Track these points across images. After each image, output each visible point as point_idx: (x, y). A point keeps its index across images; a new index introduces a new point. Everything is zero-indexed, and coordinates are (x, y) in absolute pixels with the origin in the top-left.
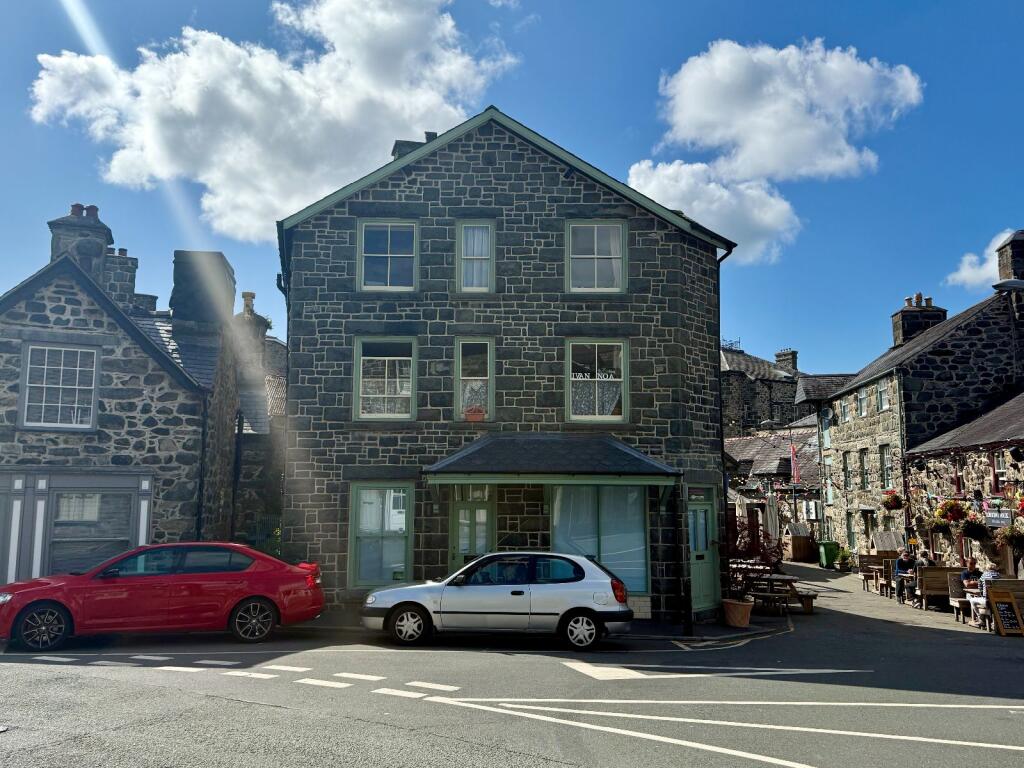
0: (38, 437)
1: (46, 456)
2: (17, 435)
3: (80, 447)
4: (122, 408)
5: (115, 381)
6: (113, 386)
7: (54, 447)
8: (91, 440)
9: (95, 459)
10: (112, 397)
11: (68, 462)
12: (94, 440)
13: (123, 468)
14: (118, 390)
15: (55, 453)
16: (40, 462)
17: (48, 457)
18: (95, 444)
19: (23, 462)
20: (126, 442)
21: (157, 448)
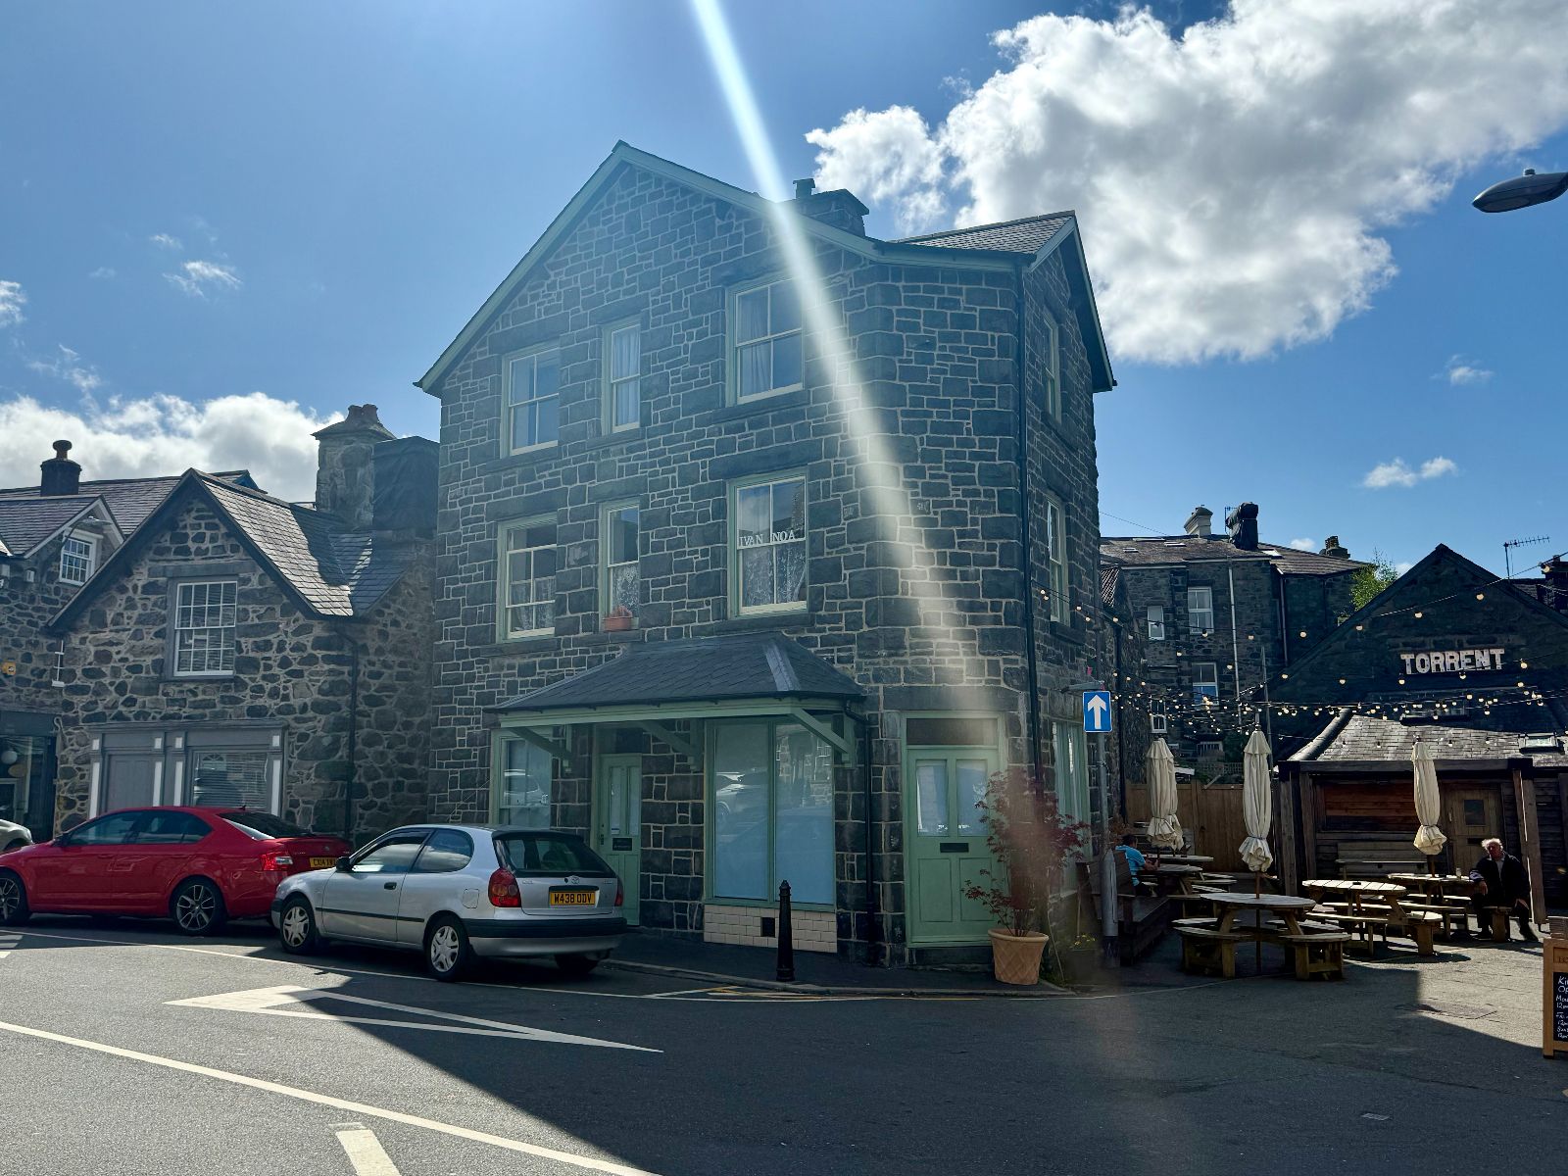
0: (179, 688)
1: (186, 709)
2: (161, 686)
3: (216, 698)
4: (258, 647)
5: (251, 615)
6: (249, 622)
7: (193, 699)
8: (227, 689)
9: (230, 710)
10: (247, 635)
11: (206, 716)
12: (230, 687)
13: (257, 721)
14: (252, 626)
15: (196, 705)
16: (180, 718)
17: (187, 711)
18: (232, 693)
19: (165, 718)
20: (261, 689)
21: (291, 695)
